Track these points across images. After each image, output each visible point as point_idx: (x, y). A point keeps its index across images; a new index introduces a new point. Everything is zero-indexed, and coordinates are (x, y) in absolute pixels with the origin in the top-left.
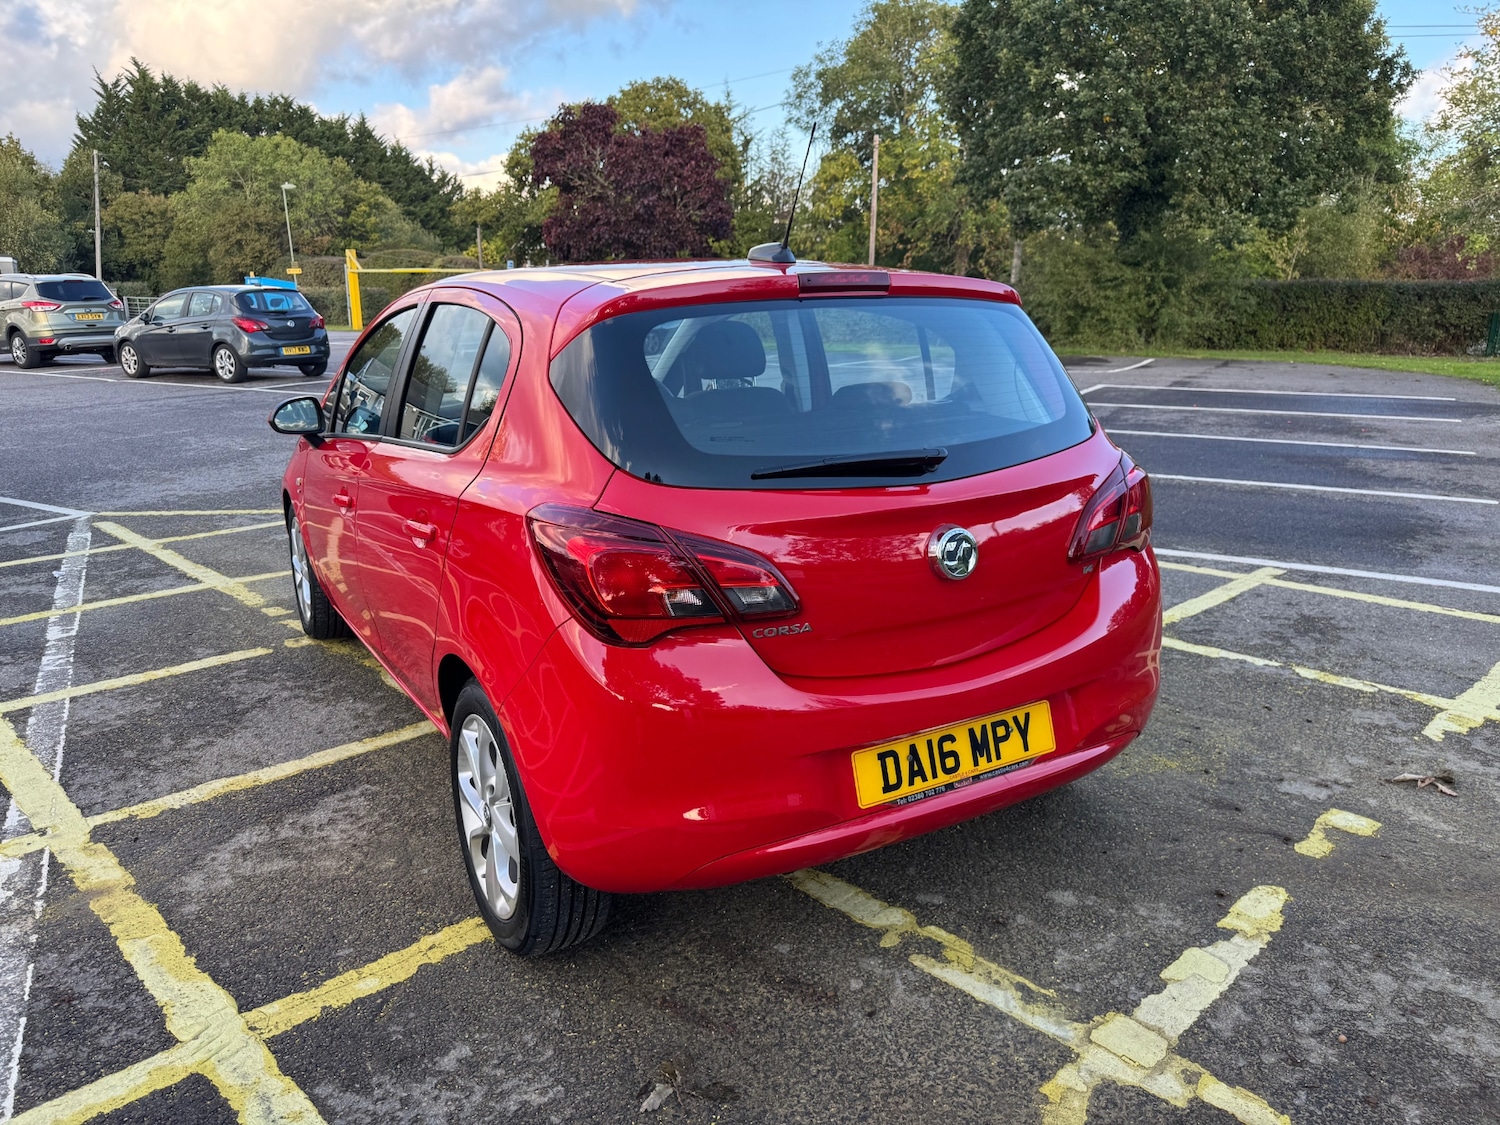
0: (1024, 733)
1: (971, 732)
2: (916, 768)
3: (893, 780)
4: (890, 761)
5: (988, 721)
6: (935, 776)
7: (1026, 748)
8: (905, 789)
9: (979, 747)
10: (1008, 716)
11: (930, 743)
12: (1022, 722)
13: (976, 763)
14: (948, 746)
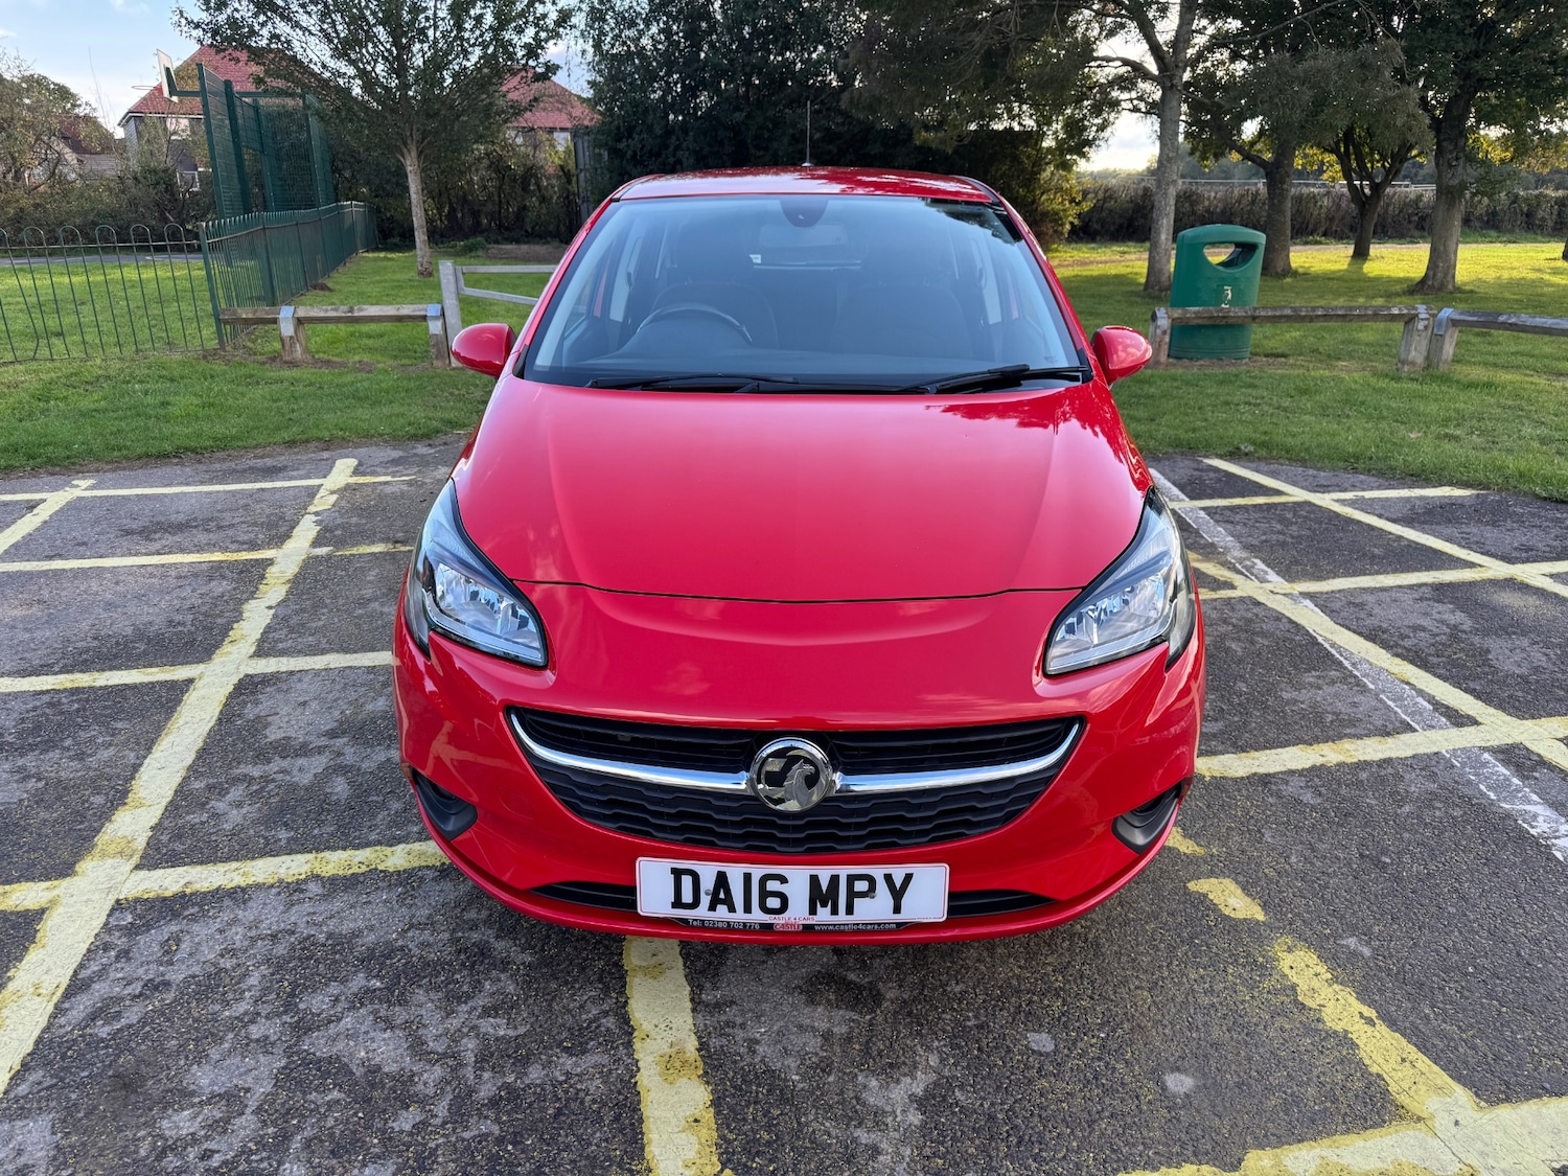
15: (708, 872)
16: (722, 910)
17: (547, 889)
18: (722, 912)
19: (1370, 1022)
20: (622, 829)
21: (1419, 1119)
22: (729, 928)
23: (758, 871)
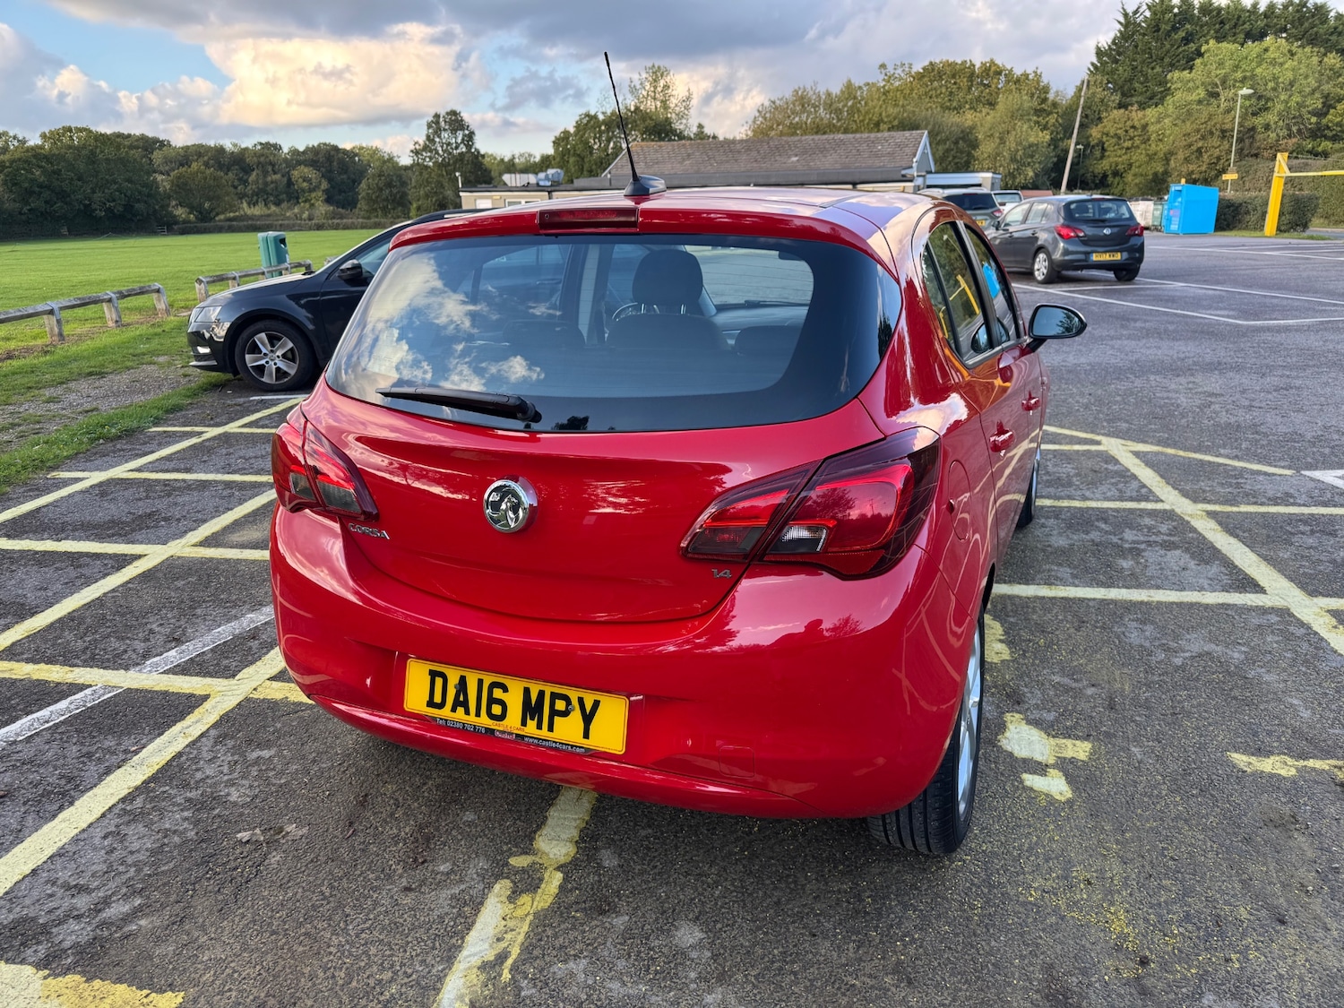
0: (588, 719)
1: (527, 691)
2: (461, 699)
3: (438, 699)
4: (439, 681)
5: (549, 689)
6: (478, 714)
7: (586, 735)
8: (446, 712)
9: (531, 709)
10: (574, 694)
11: (480, 682)
12: (588, 707)
13: (524, 723)
14: (498, 693)
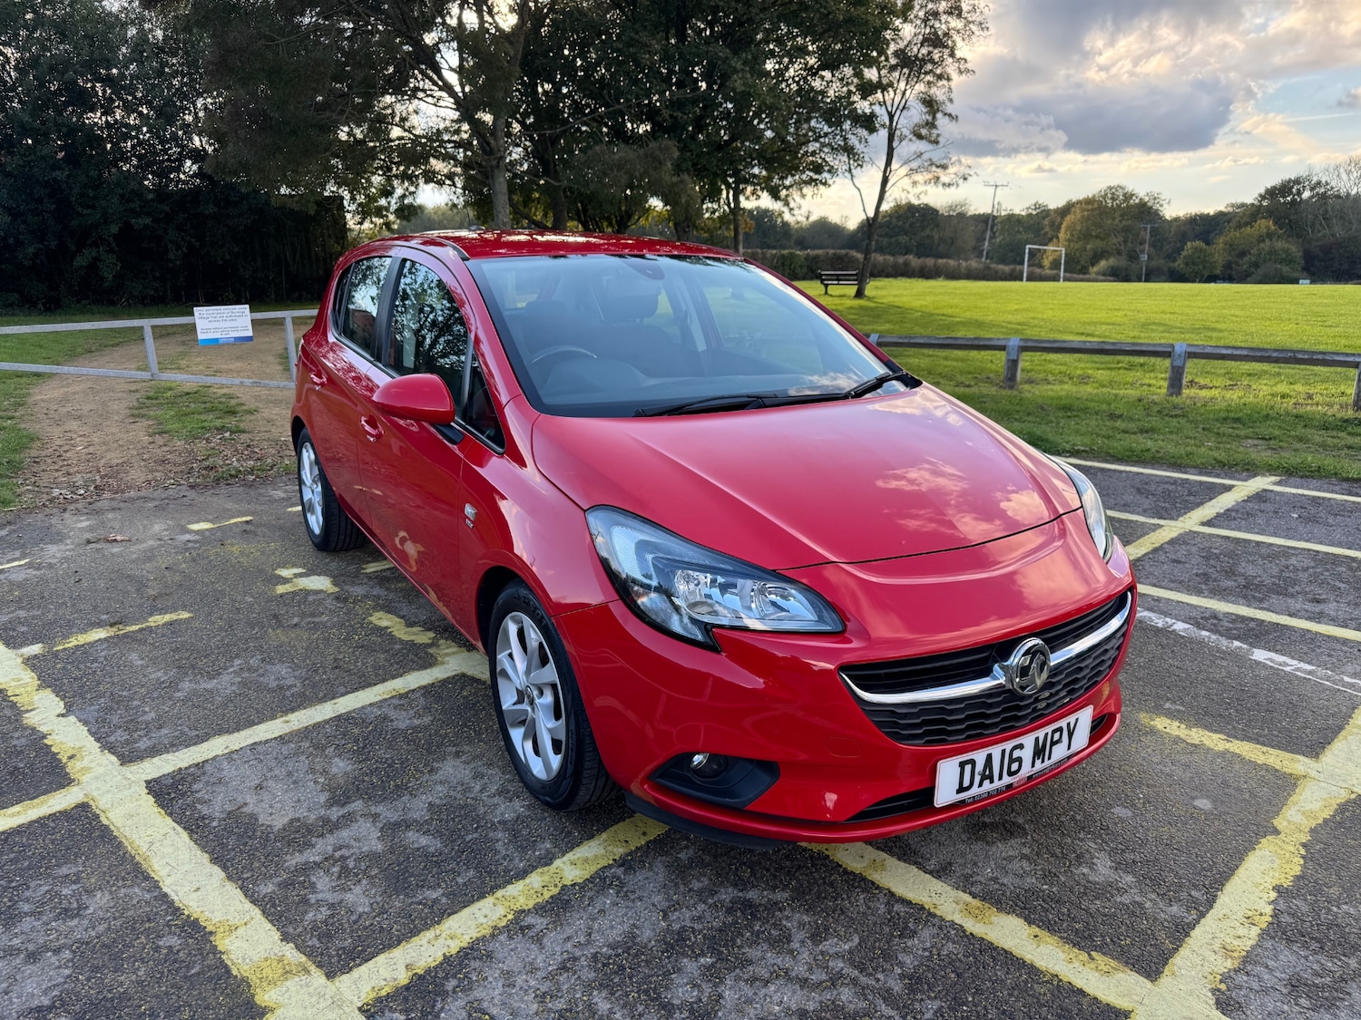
15: (980, 757)
16: (987, 782)
17: (863, 815)
18: (987, 786)
19: (1228, 741)
20: (928, 743)
21: (1305, 777)
22: (990, 795)
23: (1008, 746)
